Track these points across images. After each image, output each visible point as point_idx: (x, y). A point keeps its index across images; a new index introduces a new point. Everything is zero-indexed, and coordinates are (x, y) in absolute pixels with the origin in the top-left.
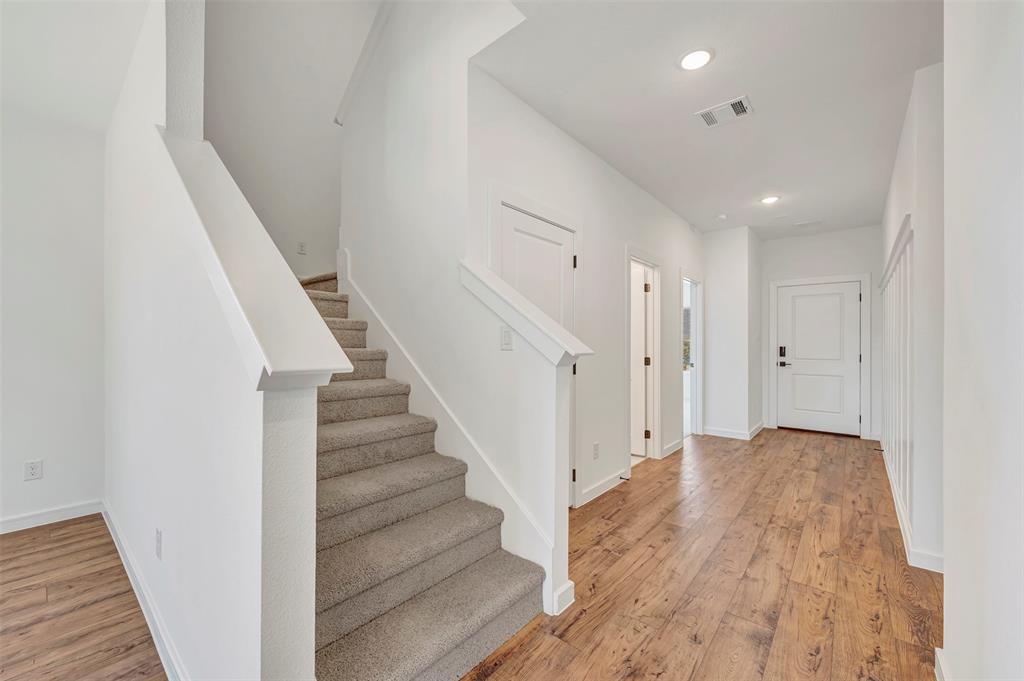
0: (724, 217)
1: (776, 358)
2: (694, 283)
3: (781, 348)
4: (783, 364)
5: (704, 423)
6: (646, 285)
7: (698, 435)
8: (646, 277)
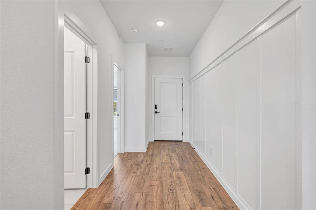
0: (136, 30)
1: (154, 110)
2: (120, 69)
3: (156, 105)
4: (156, 112)
5: (124, 146)
6: (86, 58)
7: (121, 153)
8: (86, 52)
